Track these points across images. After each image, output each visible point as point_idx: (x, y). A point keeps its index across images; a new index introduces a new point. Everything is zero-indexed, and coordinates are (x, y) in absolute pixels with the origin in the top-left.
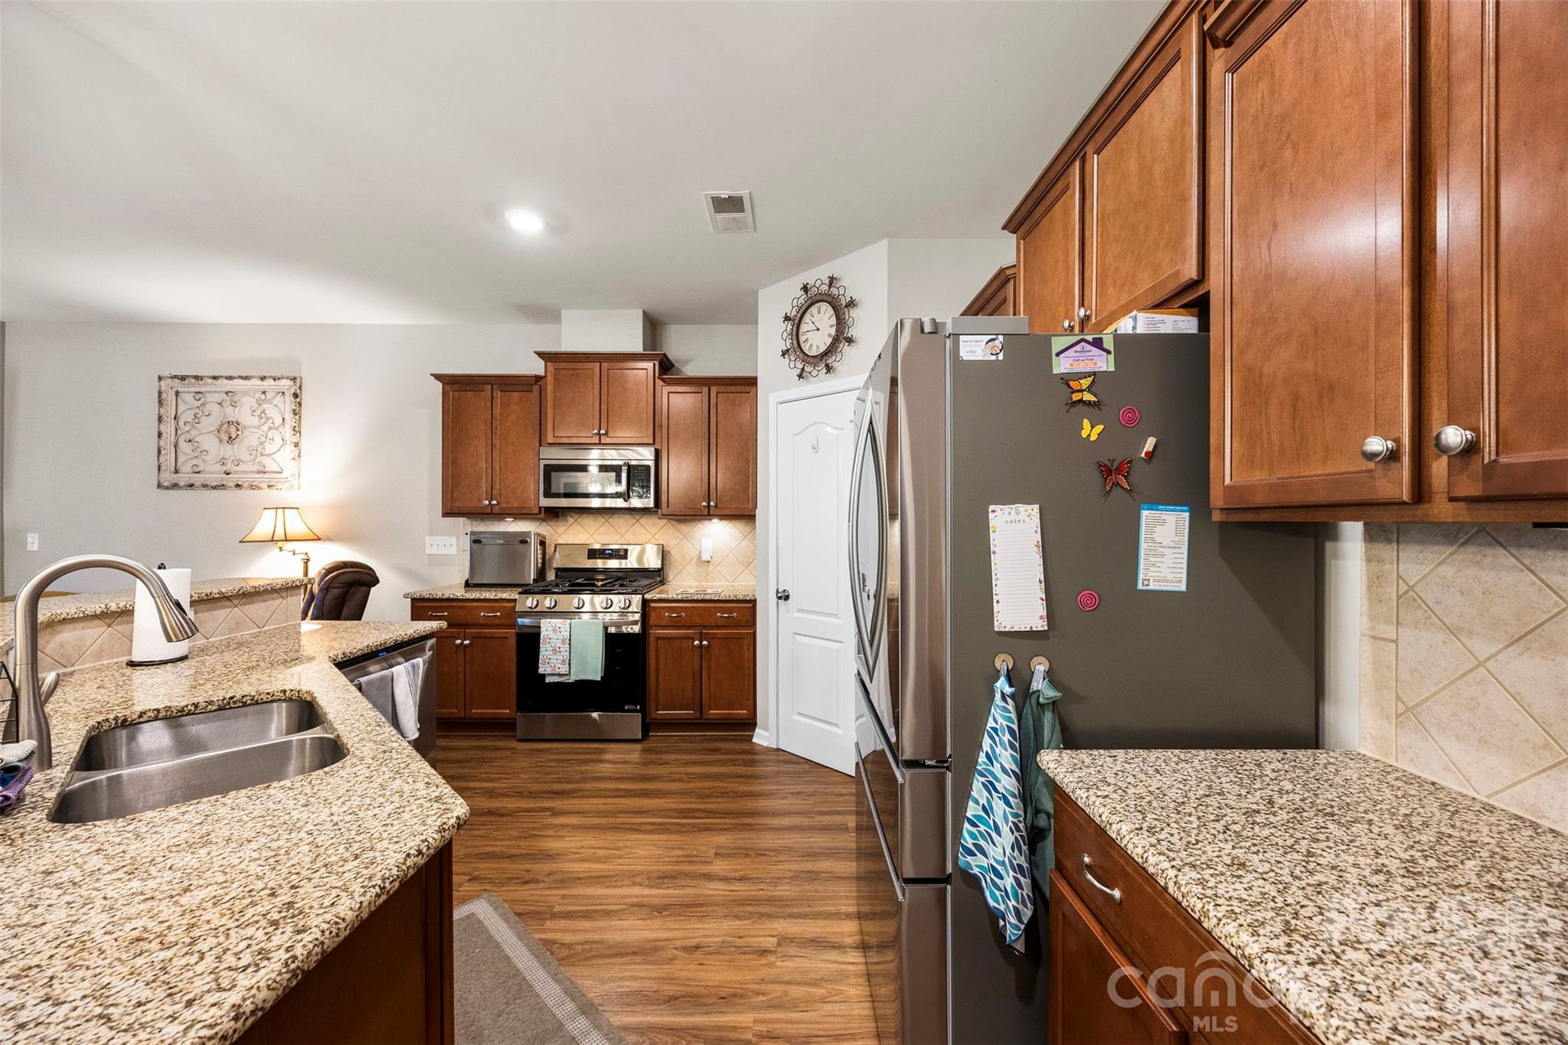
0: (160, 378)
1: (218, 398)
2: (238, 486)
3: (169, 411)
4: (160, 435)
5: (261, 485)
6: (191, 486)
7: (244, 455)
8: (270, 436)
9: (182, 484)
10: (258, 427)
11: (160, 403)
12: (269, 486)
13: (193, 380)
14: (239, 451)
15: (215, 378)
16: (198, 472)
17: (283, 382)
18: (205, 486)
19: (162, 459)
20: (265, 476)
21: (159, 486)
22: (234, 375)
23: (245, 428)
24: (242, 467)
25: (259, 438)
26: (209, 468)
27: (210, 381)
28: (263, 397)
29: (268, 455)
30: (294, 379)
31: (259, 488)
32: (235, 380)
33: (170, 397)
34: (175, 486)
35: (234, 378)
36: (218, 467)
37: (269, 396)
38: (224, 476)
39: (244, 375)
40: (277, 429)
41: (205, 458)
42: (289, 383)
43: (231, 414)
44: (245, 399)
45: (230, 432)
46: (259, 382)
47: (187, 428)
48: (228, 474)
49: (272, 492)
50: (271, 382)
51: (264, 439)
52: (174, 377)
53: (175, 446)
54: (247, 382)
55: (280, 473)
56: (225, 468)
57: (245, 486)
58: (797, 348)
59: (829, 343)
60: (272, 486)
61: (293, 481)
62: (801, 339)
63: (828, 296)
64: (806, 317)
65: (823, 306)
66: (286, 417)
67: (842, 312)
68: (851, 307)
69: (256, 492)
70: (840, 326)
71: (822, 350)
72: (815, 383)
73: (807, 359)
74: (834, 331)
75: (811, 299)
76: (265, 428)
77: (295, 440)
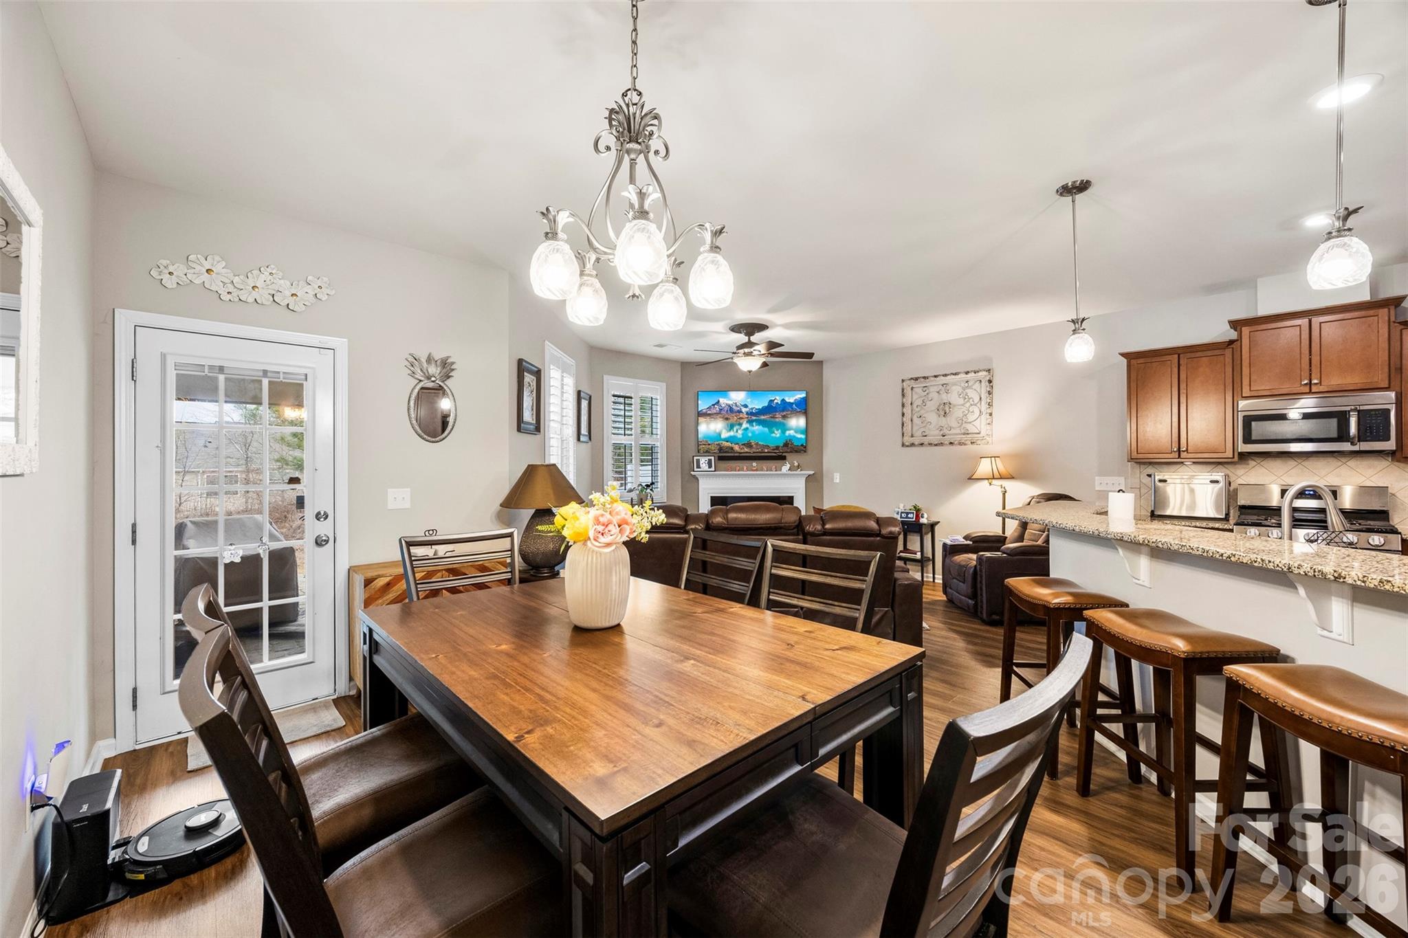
0: (903, 381)
1: (936, 389)
2: (951, 443)
3: (908, 400)
4: (903, 415)
5: (967, 442)
6: (922, 444)
7: (954, 424)
8: (971, 409)
9: (916, 443)
10: (963, 405)
11: (903, 395)
12: (971, 443)
13: (923, 380)
14: (952, 421)
15: (936, 376)
16: (926, 436)
17: (980, 374)
18: (930, 444)
19: (904, 429)
20: (968, 436)
21: (903, 445)
22: (947, 373)
23: (955, 406)
24: (953, 431)
25: (963, 412)
26: (932, 433)
27: (932, 379)
28: (966, 385)
29: (970, 423)
30: (989, 371)
31: (965, 444)
32: (949, 377)
33: (908, 392)
34: (912, 445)
35: (948, 375)
36: (938, 432)
37: (970, 383)
38: (942, 437)
39: (954, 372)
40: (976, 405)
41: (930, 426)
42: (985, 373)
43: (945, 398)
44: (954, 388)
45: (944, 410)
46: (964, 376)
47: (917, 410)
48: (944, 436)
49: (974, 446)
50: (973, 374)
51: (967, 412)
52: (912, 379)
53: (912, 421)
54: (956, 377)
55: (979, 433)
56: (942, 432)
57: (956, 443)
60: (974, 443)
61: (988, 439)
66: (983, 396)
69: (963, 447)
76: (967, 405)
77: (990, 412)
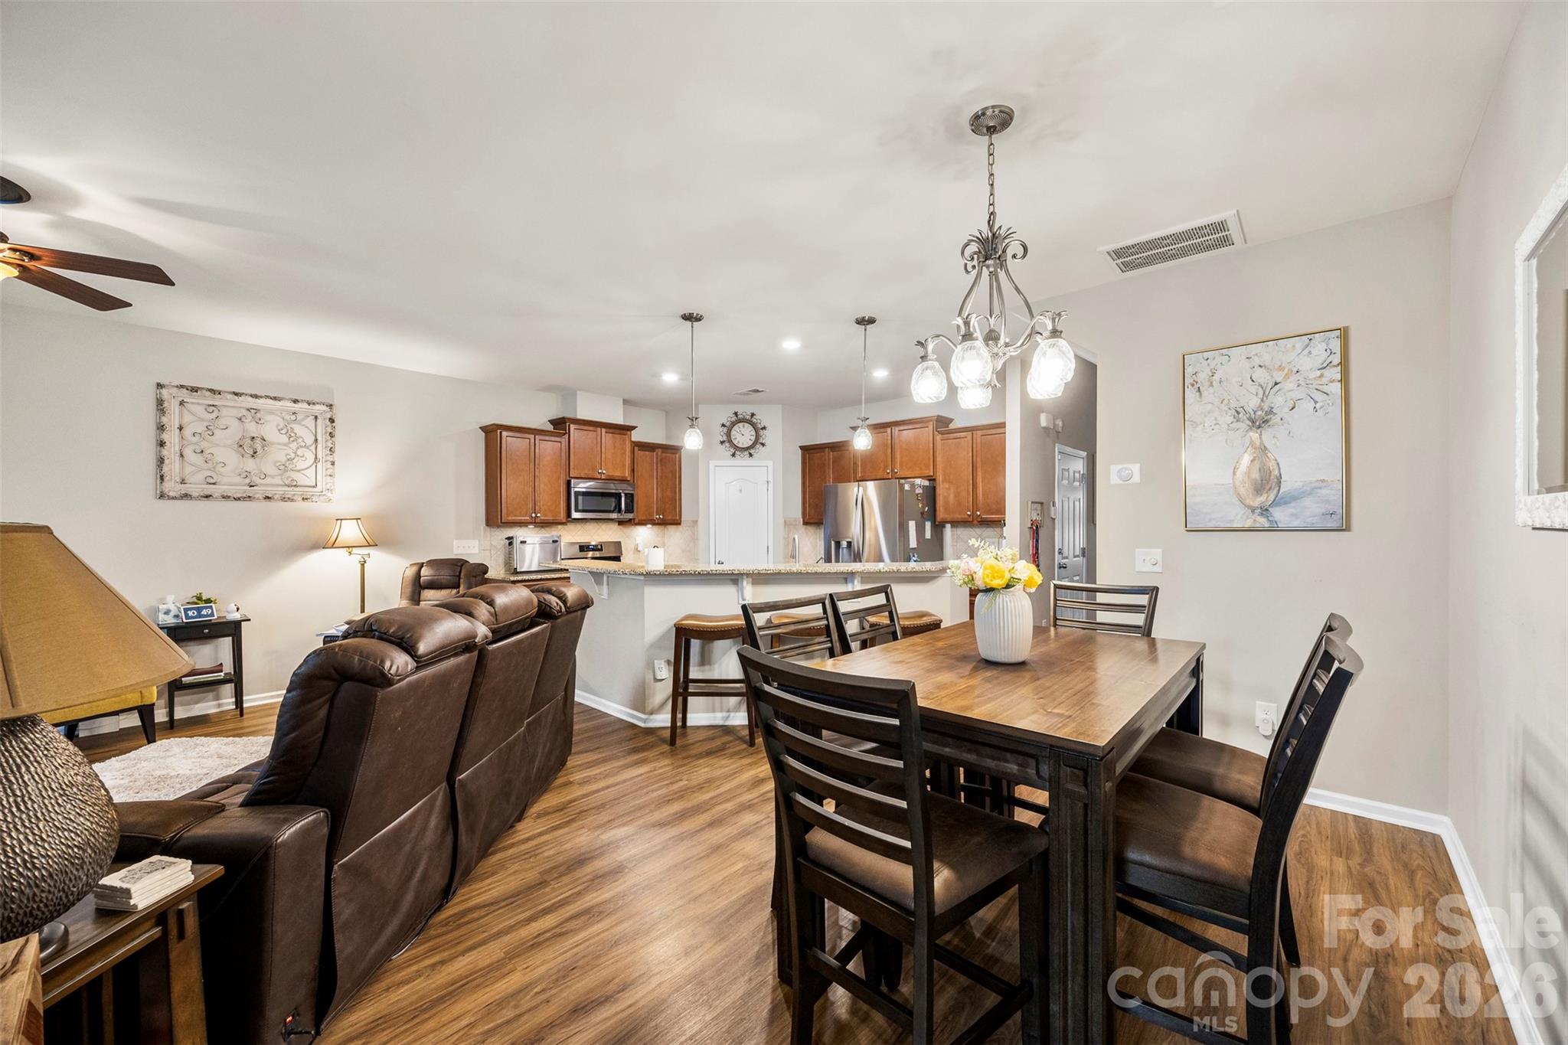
0: (161, 386)
1: (236, 413)
2: (267, 498)
3: (171, 421)
4: (161, 444)
5: (295, 498)
6: (207, 497)
7: (270, 470)
8: (299, 452)
9: (194, 494)
10: (286, 445)
11: (161, 411)
12: (303, 499)
13: (208, 393)
14: (266, 465)
15: (236, 394)
16: (214, 484)
17: (318, 407)
18: (225, 497)
19: (165, 469)
20: (295, 489)
21: (163, 496)
22: (259, 394)
23: (272, 444)
24: (268, 481)
25: (287, 455)
26: (226, 480)
27: (229, 396)
28: (293, 417)
29: (299, 471)
30: (331, 406)
31: (292, 500)
32: (262, 401)
33: (172, 406)
34: (186, 496)
35: (261, 397)
36: (238, 480)
37: (299, 417)
38: (248, 488)
39: (272, 395)
40: (308, 448)
41: (222, 470)
42: (324, 408)
43: (252, 429)
44: (270, 417)
45: (252, 447)
46: (291, 404)
47: (194, 440)
48: (251, 486)
49: (307, 504)
50: (305, 406)
51: (293, 455)
52: (182, 386)
53: (182, 456)
54: (277, 403)
55: (314, 487)
56: (248, 481)
57: (276, 498)
58: (730, 441)
59: (751, 443)
60: (306, 499)
61: (329, 494)
62: (733, 438)
63: (750, 420)
64: (736, 427)
65: (746, 425)
66: (319, 438)
67: (758, 430)
68: (764, 428)
69: (289, 503)
70: (758, 437)
71: (746, 445)
72: (742, 460)
73: (736, 448)
74: (753, 438)
75: (739, 420)
76: (294, 445)
77: (332, 459)
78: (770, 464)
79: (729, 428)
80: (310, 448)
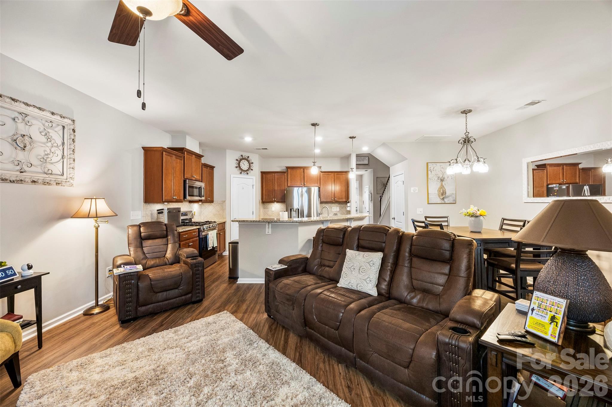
1: (11, 114)
2: (33, 182)
7: (35, 161)
8: (53, 150)
10: (44, 143)
12: (56, 184)
14: (31, 157)
15: (13, 100)
17: (66, 120)
18: (4, 180)
20: (51, 176)
22: (29, 103)
23: (36, 141)
24: (33, 169)
26: (3, 166)
28: (50, 124)
29: (52, 163)
30: (73, 121)
31: (50, 184)
35: (31, 106)
36: (12, 166)
37: (54, 125)
38: (19, 173)
39: (38, 106)
42: (70, 122)
43: (23, 128)
44: (34, 122)
45: (22, 142)
46: (49, 115)
48: (22, 172)
49: (59, 187)
50: (59, 118)
51: (49, 152)
54: (40, 112)
55: (62, 175)
56: (20, 168)
57: (39, 182)
58: (240, 167)
59: (247, 169)
60: (59, 184)
61: (72, 181)
62: (241, 166)
63: (247, 159)
64: (242, 161)
65: (246, 161)
66: (65, 142)
67: (250, 163)
68: (252, 163)
69: (47, 187)
70: (250, 166)
71: (245, 170)
72: (244, 175)
73: (242, 170)
74: (248, 167)
75: (242, 158)
76: (49, 144)
77: (73, 157)
78: (254, 178)
79: (239, 161)
80: (59, 148)
